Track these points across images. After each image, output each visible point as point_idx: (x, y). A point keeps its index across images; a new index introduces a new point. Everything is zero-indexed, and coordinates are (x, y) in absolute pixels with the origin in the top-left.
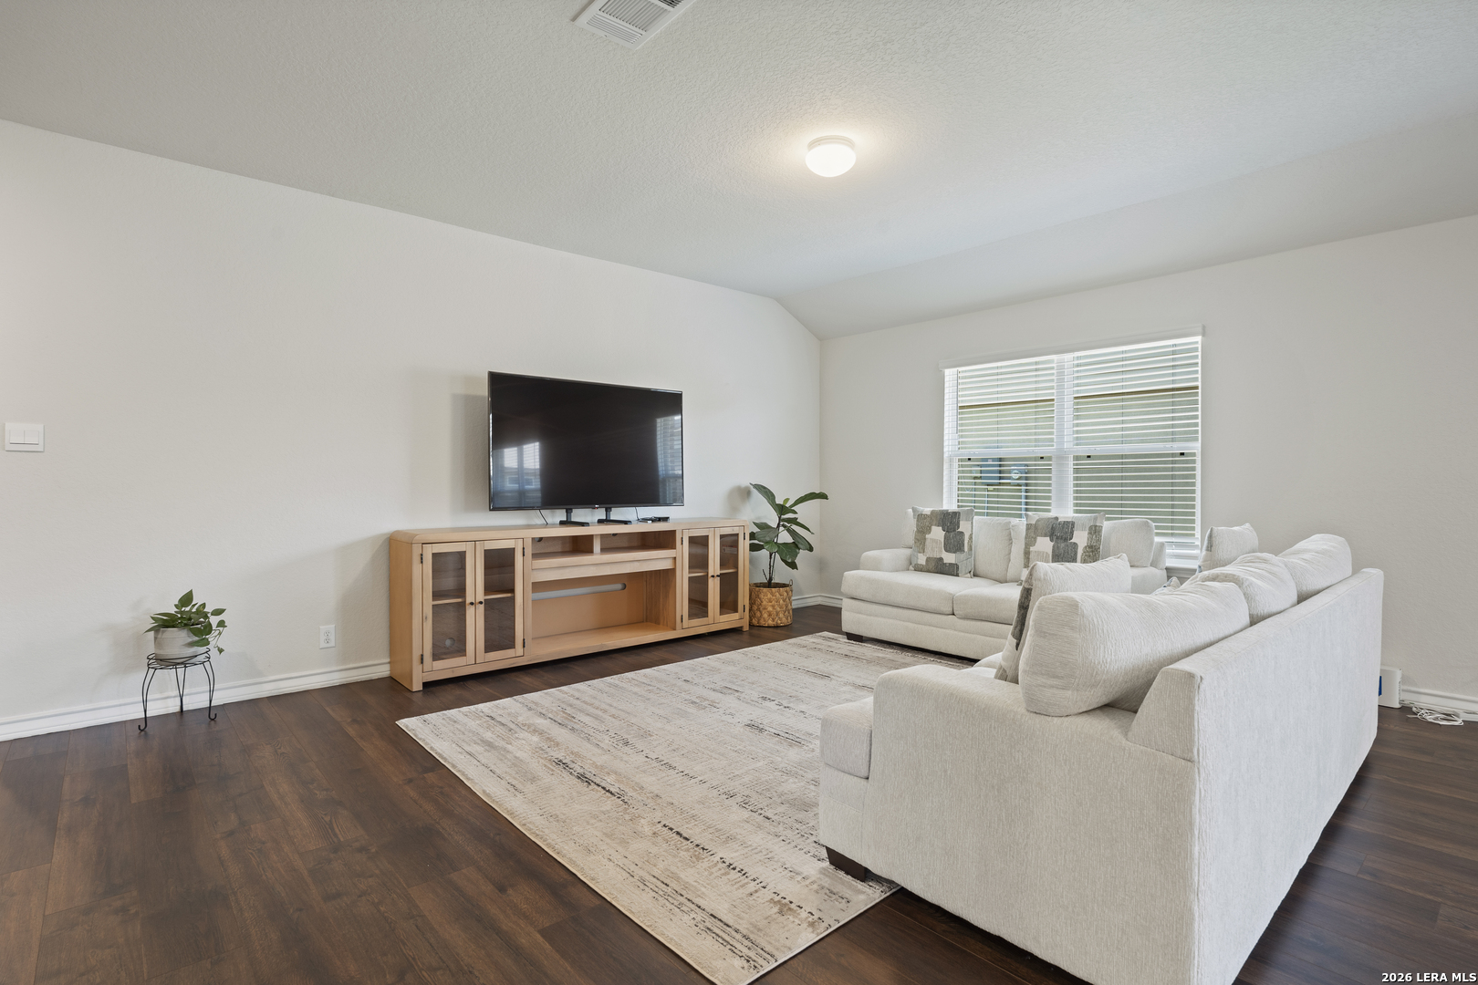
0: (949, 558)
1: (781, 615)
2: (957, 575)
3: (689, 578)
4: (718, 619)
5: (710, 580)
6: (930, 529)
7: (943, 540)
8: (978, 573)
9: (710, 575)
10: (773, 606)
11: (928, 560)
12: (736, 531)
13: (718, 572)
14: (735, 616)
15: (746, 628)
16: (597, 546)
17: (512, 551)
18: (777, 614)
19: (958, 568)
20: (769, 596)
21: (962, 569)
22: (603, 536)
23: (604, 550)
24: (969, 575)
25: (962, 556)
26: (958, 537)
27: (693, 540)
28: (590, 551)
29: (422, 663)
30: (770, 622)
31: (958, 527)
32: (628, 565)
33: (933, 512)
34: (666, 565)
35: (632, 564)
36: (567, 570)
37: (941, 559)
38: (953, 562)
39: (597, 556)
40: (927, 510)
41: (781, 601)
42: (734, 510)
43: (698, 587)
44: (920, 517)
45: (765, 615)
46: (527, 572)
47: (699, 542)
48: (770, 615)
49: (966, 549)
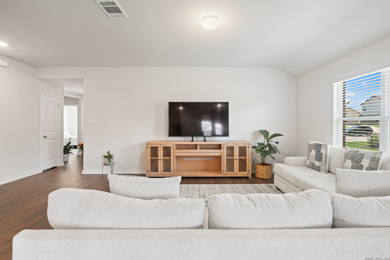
0: (317, 164)
1: (265, 175)
2: (320, 171)
3: (226, 159)
4: (237, 173)
5: (235, 161)
6: (311, 151)
7: (315, 155)
8: (330, 171)
9: (235, 159)
10: (261, 172)
11: (310, 163)
12: (245, 145)
13: (238, 158)
14: (245, 173)
15: (250, 177)
16: (198, 147)
17: (170, 147)
18: (263, 174)
19: (320, 168)
20: (260, 168)
21: (322, 169)
22: (200, 145)
23: (201, 148)
24: (325, 172)
25: (322, 163)
26: (320, 155)
27: (228, 148)
28: (196, 148)
29: (148, 172)
30: (260, 177)
31: (320, 151)
32: (205, 153)
33: (314, 144)
34: (219, 154)
35: (206, 153)
36: (186, 153)
37: (314, 164)
38: (318, 165)
39: (198, 150)
40: (312, 143)
41: (265, 170)
42: (256, 138)
43: (230, 162)
44: (310, 145)
45: (259, 174)
46: (174, 153)
47: (231, 149)
48: (260, 174)
49: (323, 160)
